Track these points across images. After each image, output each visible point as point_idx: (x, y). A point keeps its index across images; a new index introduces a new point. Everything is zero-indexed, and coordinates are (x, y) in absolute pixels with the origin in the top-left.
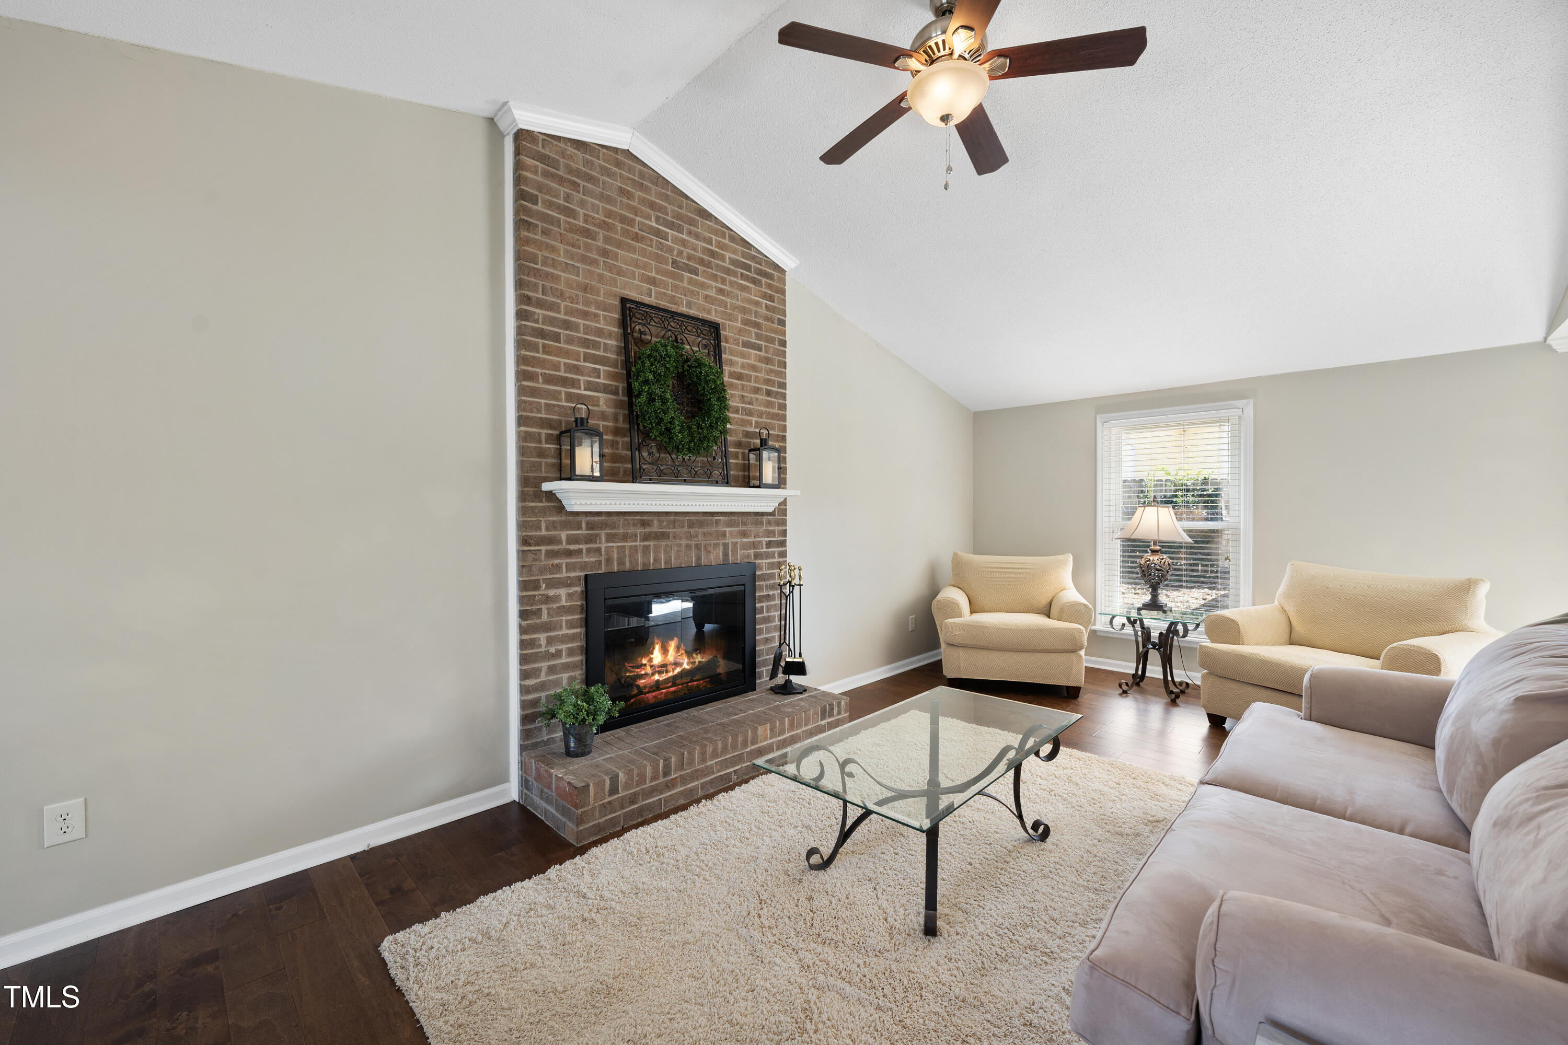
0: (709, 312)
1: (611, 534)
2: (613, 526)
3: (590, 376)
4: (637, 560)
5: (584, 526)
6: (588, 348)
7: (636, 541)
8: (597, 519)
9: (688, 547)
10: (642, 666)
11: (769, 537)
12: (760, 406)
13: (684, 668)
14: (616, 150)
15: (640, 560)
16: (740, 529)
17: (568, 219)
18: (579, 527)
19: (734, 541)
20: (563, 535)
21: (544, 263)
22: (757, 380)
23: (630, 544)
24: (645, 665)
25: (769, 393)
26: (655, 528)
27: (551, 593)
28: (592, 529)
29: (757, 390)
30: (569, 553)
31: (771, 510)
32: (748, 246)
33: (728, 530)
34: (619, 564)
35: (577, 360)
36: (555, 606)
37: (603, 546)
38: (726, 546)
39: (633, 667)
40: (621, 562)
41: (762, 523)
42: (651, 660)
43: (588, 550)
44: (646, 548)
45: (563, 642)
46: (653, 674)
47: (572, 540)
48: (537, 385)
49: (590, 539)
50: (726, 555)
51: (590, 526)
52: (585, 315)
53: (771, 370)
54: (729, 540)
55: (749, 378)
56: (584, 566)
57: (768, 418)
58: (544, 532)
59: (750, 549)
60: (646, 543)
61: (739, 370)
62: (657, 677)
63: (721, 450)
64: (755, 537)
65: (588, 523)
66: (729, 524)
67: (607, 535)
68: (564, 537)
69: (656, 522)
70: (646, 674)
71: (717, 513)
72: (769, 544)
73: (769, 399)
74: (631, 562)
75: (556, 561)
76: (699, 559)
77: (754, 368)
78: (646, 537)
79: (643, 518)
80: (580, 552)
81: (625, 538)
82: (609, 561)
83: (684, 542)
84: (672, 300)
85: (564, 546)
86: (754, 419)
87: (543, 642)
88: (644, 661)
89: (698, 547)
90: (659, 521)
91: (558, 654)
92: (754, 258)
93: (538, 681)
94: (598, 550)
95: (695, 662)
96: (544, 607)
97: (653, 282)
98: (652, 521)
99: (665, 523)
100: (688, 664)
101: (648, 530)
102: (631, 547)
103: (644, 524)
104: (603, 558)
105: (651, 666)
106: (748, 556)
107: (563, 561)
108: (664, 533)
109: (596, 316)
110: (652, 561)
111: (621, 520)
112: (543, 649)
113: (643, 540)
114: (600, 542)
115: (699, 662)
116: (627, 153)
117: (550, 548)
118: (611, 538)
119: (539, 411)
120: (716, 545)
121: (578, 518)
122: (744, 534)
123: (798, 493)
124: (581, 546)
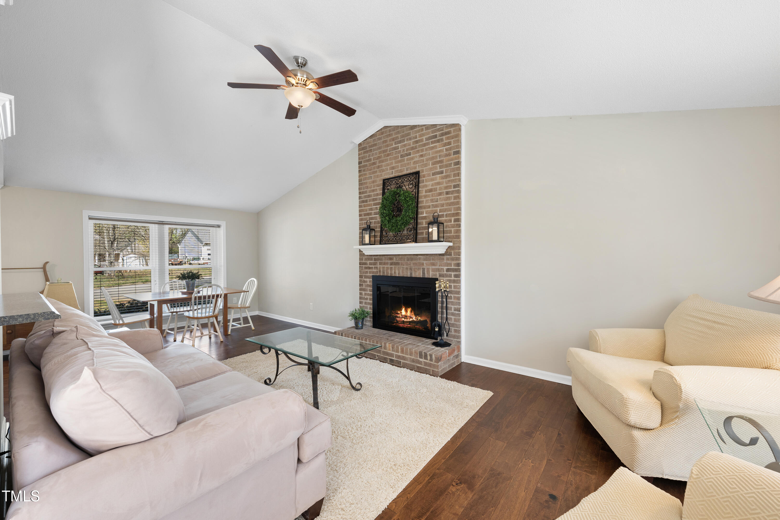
0: (415, 168)
1: (381, 262)
2: (381, 260)
3: (375, 210)
4: (388, 272)
5: (373, 259)
6: (374, 201)
7: (388, 265)
8: (376, 257)
9: (407, 268)
10: (398, 313)
11: (447, 266)
12: (442, 201)
13: (413, 320)
14: (381, 129)
15: (389, 272)
16: (431, 262)
17: (369, 163)
18: (372, 260)
19: (428, 267)
20: (368, 262)
21: (364, 180)
22: (440, 189)
23: (386, 266)
24: (399, 314)
25: (447, 193)
26: (394, 261)
27: (365, 280)
28: (375, 261)
29: (440, 194)
30: (370, 268)
31: (444, 252)
32: (435, 126)
33: (425, 262)
35: (371, 206)
36: (366, 284)
37: (378, 266)
38: (424, 269)
39: (395, 313)
40: (384, 273)
41: (444, 259)
42: (401, 313)
43: (375, 267)
44: (391, 268)
45: (368, 295)
46: (402, 318)
47: (371, 264)
48: (362, 217)
49: (375, 264)
50: (424, 273)
51: (375, 260)
52: (373, 191)
53: (449, 181)
54: (425, 266)
55: (436, 190)
56: (373, 272)
57: (447, 206)
58: (364, 261)
59: (437, 272)
60: (391, 266)
61: (430, 187)
62: (403, 319)
63: (414, 228)
64: (439, 266)
65: (374, 259)
66: (425, 260)
67: (380, 263)
68: (368, 263)
69: (394, 258)
70: (400, 317)
71: (419, 254)
72: (448, 270)
73: (448, 196)
74: (386, 273)
75: (366, 270)
76: (411, 274)
77: (438, 183)
78: (391, 264)
79: (390, 257)
80: (372, 267)
81: (385, 264)
82: (380, 271)
83: (405, 267)
84: (401, 171)
85: (368, 266)
86: (438, 209)
87: (364, 294)
88: (399, 312)
89: (411, 269)
90: (396, 258)
91: (367, 299)
92: (439, 130)
93: (362, 305)
94: (377, 268)
95: (418, 319)
96: (364, 283)
97: (393, 168)
98: (393, 258)
99: (398, 259)
100: (415, 319)
101: (392, 261)
102: (387, 267)
103: (391, 259)
104: (378, 270)
105: (401, 315)
106: (436, 275)
107: (368, 270)
108: (397, 263)
109: (376, 189)
110: (393, 273)
111: (384, 257)
112: (363, 296)
113: (390, 265)
114: (377, 265)
115: (420, 319)
116: (386, 127)
117: (365, 266)
118: (380, 264)
119: (363, 225)
120: (419, 269)
121: (372, 257)
122: (433, 264)
124: (372, 266)
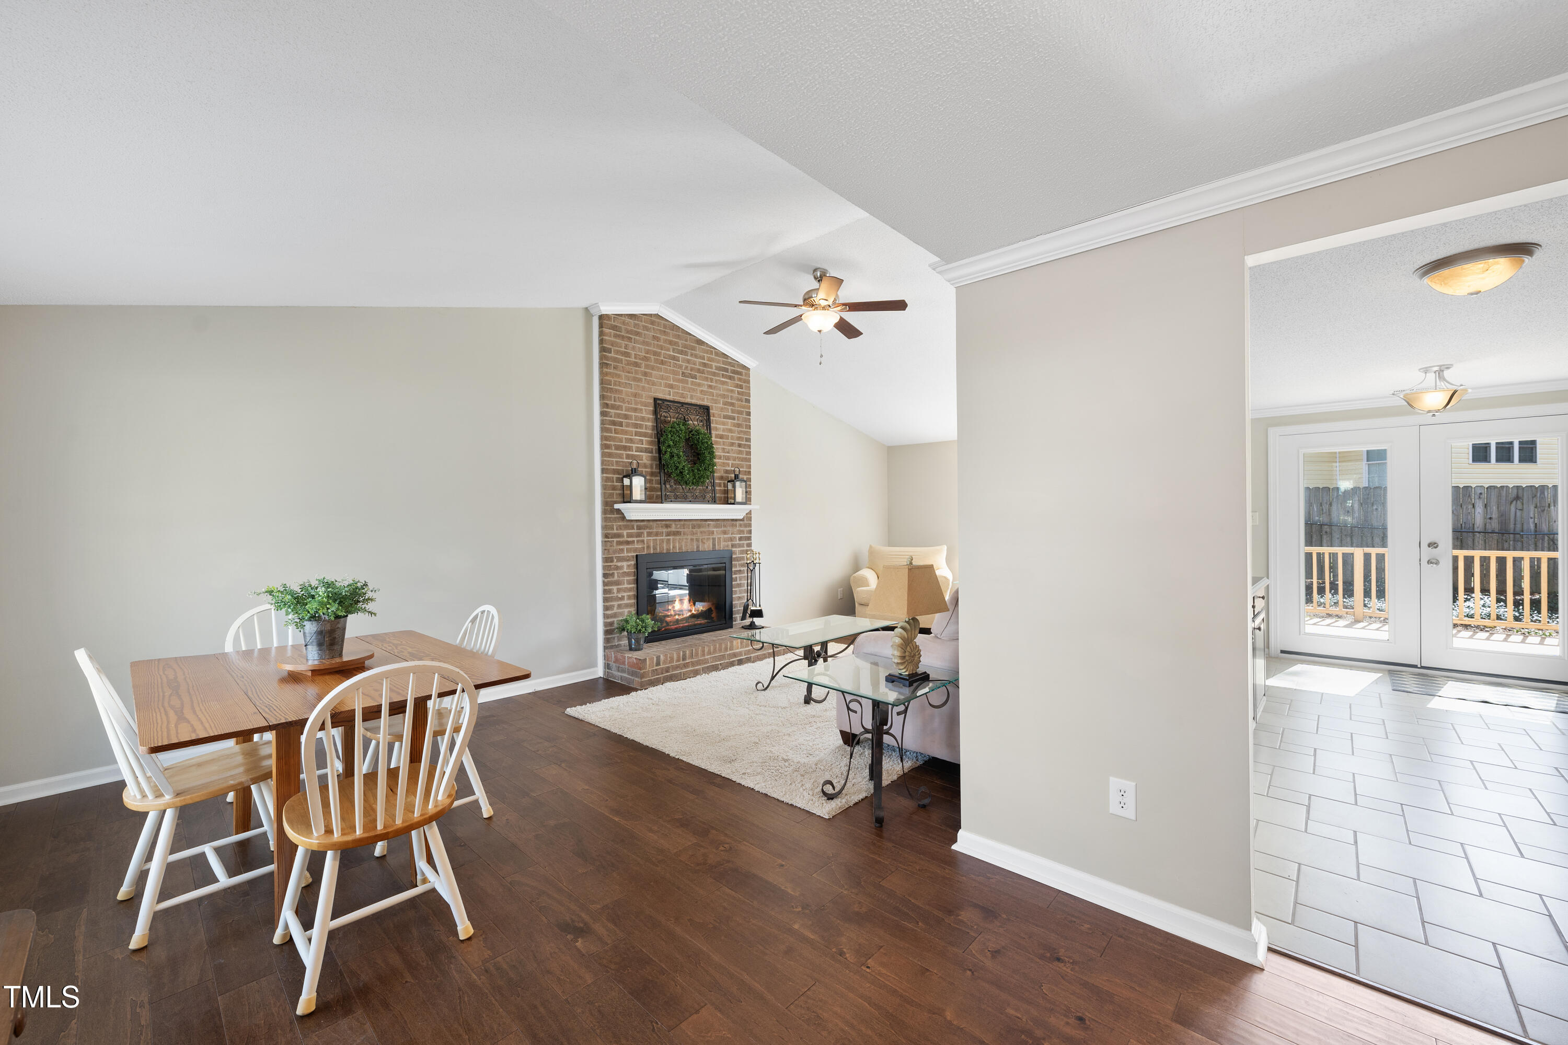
0: (703, 400)
1: (649, 532)
2: (651, 528)
3: (638, 444)
4: (663, 547)
5: (635, 527)
6: (637, 428)
7: (662, 536)
8: (642, 523)
9: (692, 540)
10: (668, 610)
11: (740, 534)
12: (734, 453)
13: (693, 613)
14: (651, 315)
15: (665, 548)
16: (723, 529)
17: (627, 358)
18: (633, 528)
19: (719, 536)
20: (625, 532)
21: (615, 385)
22: (732, 438)
23: (659, 538)
24: (670, 610)
25: (740, 445)
26: (673, 529)
27: (619, 564)
28: (640, 529)
29: (732, 444)
30: (628, 543)
31: (741, 517)
32: (726, 357)
33: (715, 530)
34: (654, 549)
35: (631, 436)
36: (621, 571)
37: (645, 539)
38: (714, 539)
39: (664, 611)
40: (655, 548)
41: (736, 526)
42: (674, 607)
43: (638, 541)
44: (669, 540)
45: (625, 592)
46: (675, 615)
47: (629, 535)
48: (612, 451)
49: (639, 535)
50: (714, 545)
51: (639, 528)
52: (635, 410)
53: (741, 431)
54: (716, 536)
55: (727, 437)
56: (635, 550)
57: (739, 461)
58: (615, 531)
59: (729, 541)
60: (669, 537)
61: (721, 433)
62: (677, 617)
63: (711, 482)
64: (732, 534)
65: (637, 526)
66: (716, 526)
67: (647, 532)
68: (625, 534)
69: (673, 525)
70: (671, 615)
71: (709, 520)
72: (740, 539)
73: (740, 449)
74: (660, 548)
75: (621, 547)
76: (698, 547)
77: (730, 431)
78: (668, 534)
79: (667, 523)
80: (633, 542)
81: (657, 534)
82: (648, 547)
83: (689, 537)
84: (682, 396)
85: (625, 539)
86: (730, 462)
87: (615, 591)
88: (670, 608)
89: (697, 540)
90: (675, 524)
91: (622, 598)
92: (730, 364)
93: (613, 612)
94: (643, 541)
95: (699, 610)
96: (615, 572)
97: (671, 386)
98: (671, 524)
99: (679, 526)
100: (695, 611)
101: (669, 530)
102: (660, 539)
103: (667, 526)
104: (645, 546)
105: (674, 611)
106: (728, 546)
107: (625, 547)
108: (678, 532)
109: (641, 410)
110: (671, 547)
111: (655, 524)
112: (615, 595)
113: (667, 536)
114: (644, 537)
115: (701, 610)
116: (657, 316)
117: (618, 539)
118: (649, 534)
119: (613, 465)
120: (708, 539)
121: (632, 523)
122: (725, 533)
123: (757, 507)
124: (634, 539)
